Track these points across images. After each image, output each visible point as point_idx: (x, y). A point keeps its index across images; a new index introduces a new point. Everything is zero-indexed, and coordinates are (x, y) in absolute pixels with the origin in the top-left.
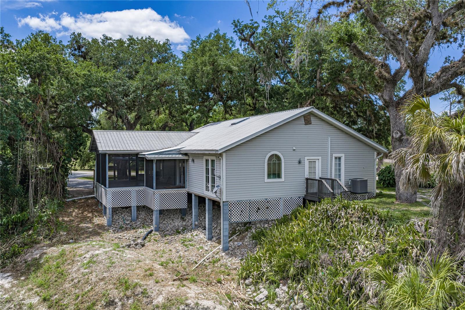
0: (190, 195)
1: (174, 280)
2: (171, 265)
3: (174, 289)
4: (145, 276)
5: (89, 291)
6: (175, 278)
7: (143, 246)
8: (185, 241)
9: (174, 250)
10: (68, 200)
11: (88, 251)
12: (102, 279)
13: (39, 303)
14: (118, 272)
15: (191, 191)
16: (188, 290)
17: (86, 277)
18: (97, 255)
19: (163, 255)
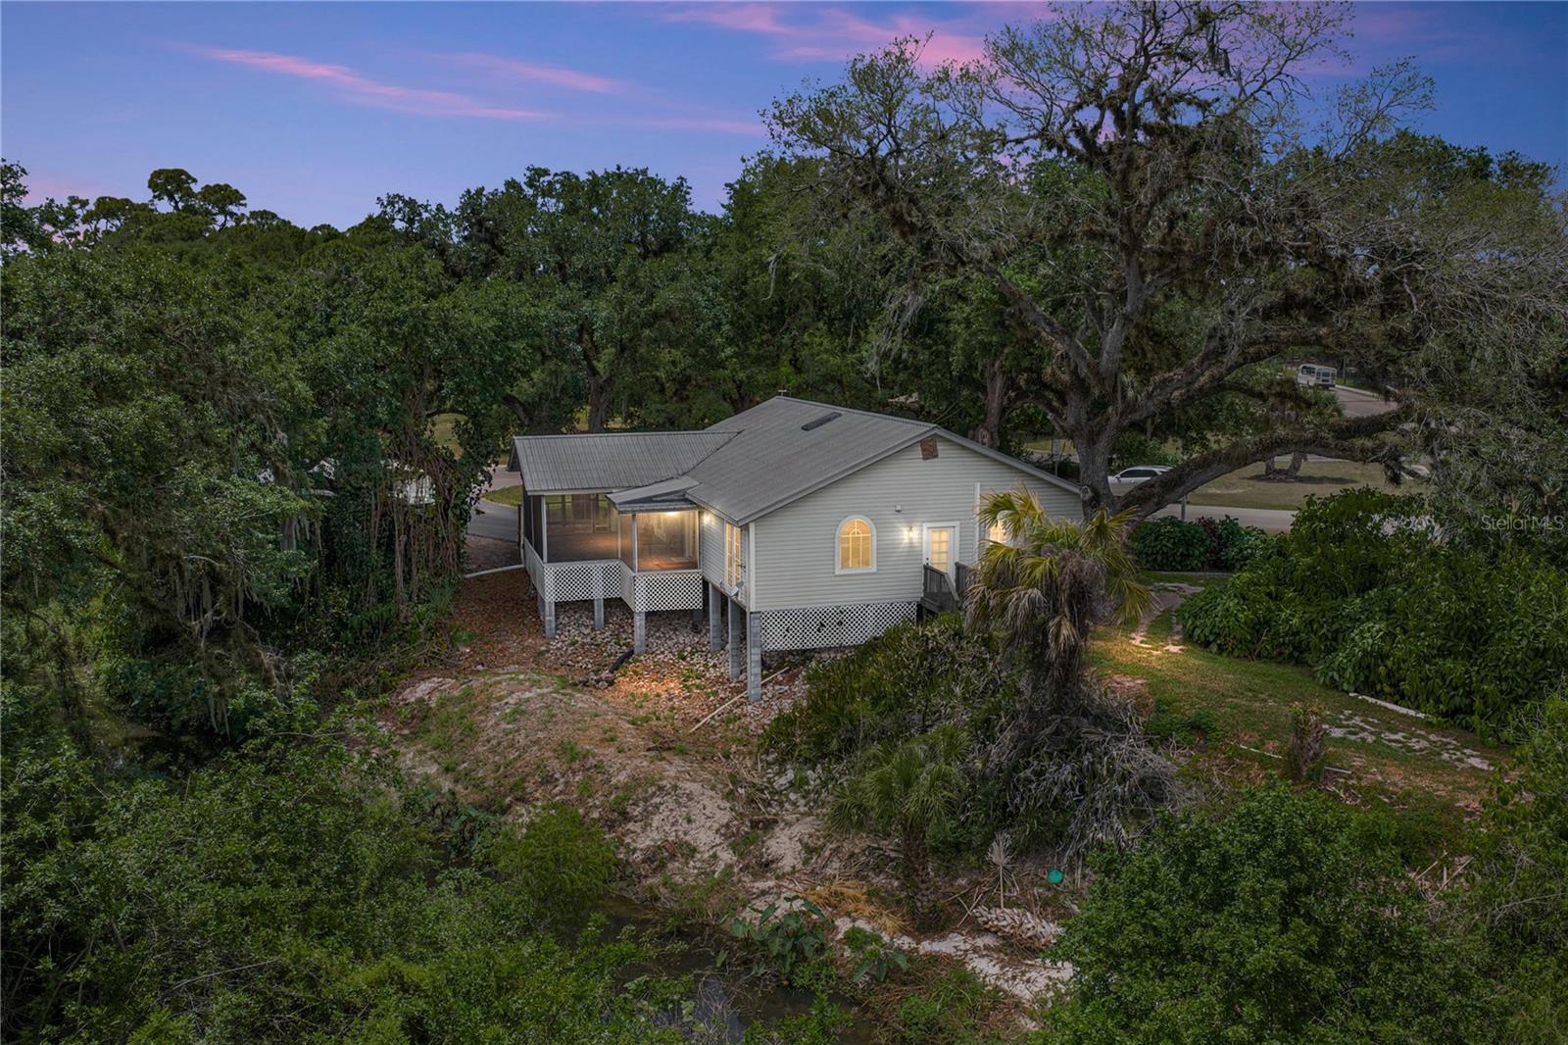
0: (705, 584)
1: (649, 750)
2: (654, 722)
3: (645, 764)
4: (602, 741)
5: (515, 759)
6: (652, 745)
7: (611, 683)
8: (689, 677)
9: (664, 696)
10: (468, 576)
11: (513, 693)
12: (535, 743)
13: (439, 775)
14: (559, 733)
15: (708, 578)
16: (667, 767)
17: (511, 736)
18: (527, 700)
19: (644, 704)
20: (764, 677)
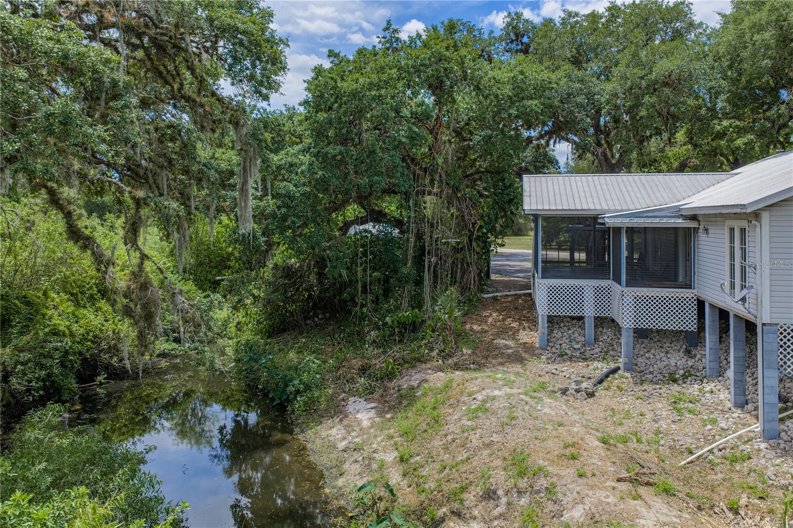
0: (701, 304)
1: (619, 480)
2: (633, 445)
3: (611, 500)
4: (560, 456)
5: (462, 462)
6: (624, 475)
7: (591, 395)
8: (680, 399)
9: (649, 416)
10: (486, 296)
11: (483, 389)
12: (487, 446)
13: (394, 463)
14: (516, 437)
15: (703, 297)
16: (643, 511)
17: (466, 435)
18: (494, 398)
19: (624, 421)
20: (782, 411)
